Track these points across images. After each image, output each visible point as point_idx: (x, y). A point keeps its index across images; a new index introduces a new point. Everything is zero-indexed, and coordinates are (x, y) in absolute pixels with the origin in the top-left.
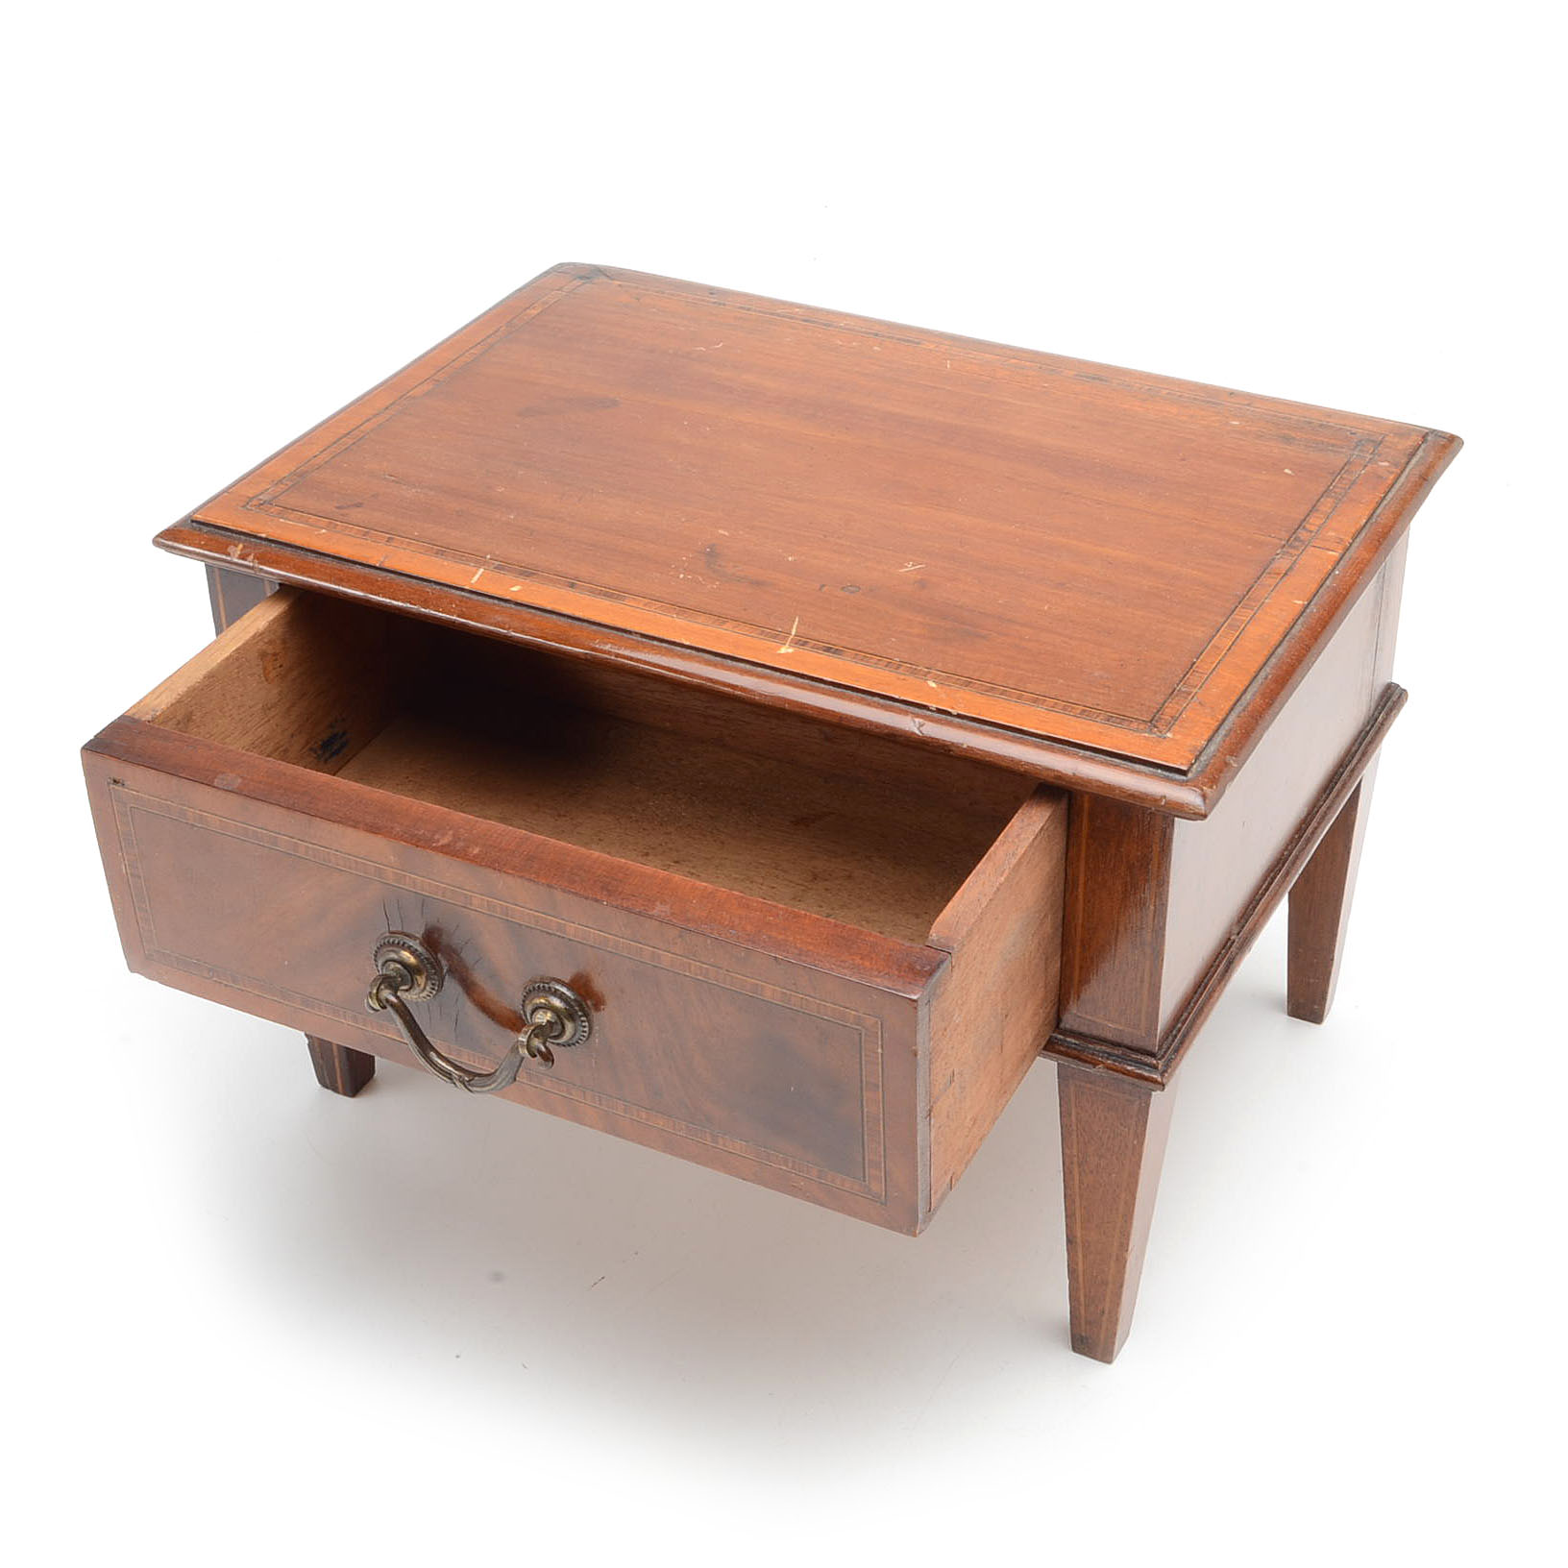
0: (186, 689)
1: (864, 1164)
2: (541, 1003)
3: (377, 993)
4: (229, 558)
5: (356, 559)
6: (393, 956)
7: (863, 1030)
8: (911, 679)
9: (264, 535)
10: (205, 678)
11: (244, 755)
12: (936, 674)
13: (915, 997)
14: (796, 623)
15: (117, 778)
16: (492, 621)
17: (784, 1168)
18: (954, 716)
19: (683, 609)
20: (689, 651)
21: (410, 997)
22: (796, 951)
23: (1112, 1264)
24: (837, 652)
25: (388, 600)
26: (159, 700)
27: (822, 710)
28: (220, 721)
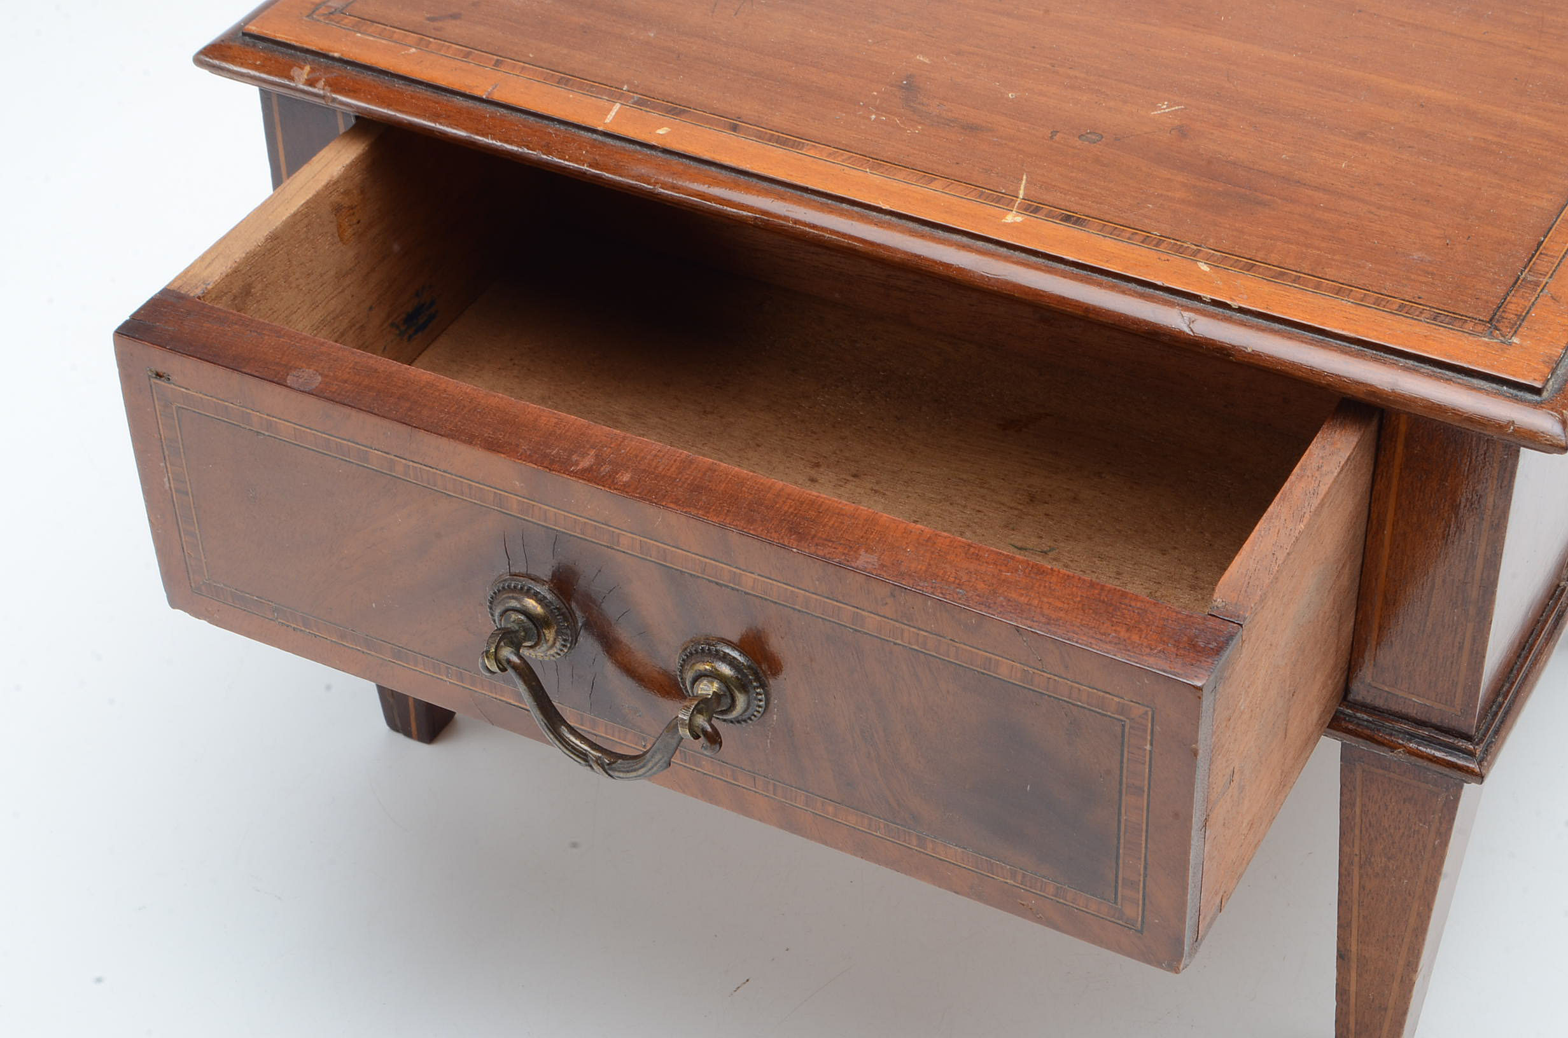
0: (244, 255)
1: (1117, 882)
2: (706, 670)
3: (496, 652)
4: (292, 84)
5: (456, 87)
6: (514, 604)
7: (1128, 721)
8: (1176, 260)
9: (336, 55)
10: (267, 240)
11: (322, 344)
12: (1208, 253)
13: (1199, 684)
14: (1024, 182)
15: (160, 370)
16: (633, 173)
17: (1012, 882)
18: (1234, 310)
19: (879, 162)
20: (888, 217)
21: (535, 655)
22: (1043, 620)
23: (1396, 985)
24: (1078, 222)
25: (499, 144)
26: (209, 270)
27: (1062, 300)
28: (285, 294)
